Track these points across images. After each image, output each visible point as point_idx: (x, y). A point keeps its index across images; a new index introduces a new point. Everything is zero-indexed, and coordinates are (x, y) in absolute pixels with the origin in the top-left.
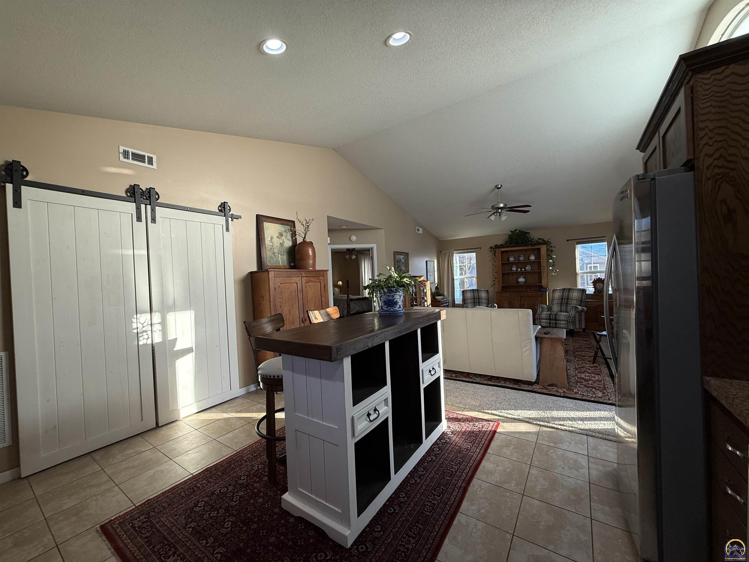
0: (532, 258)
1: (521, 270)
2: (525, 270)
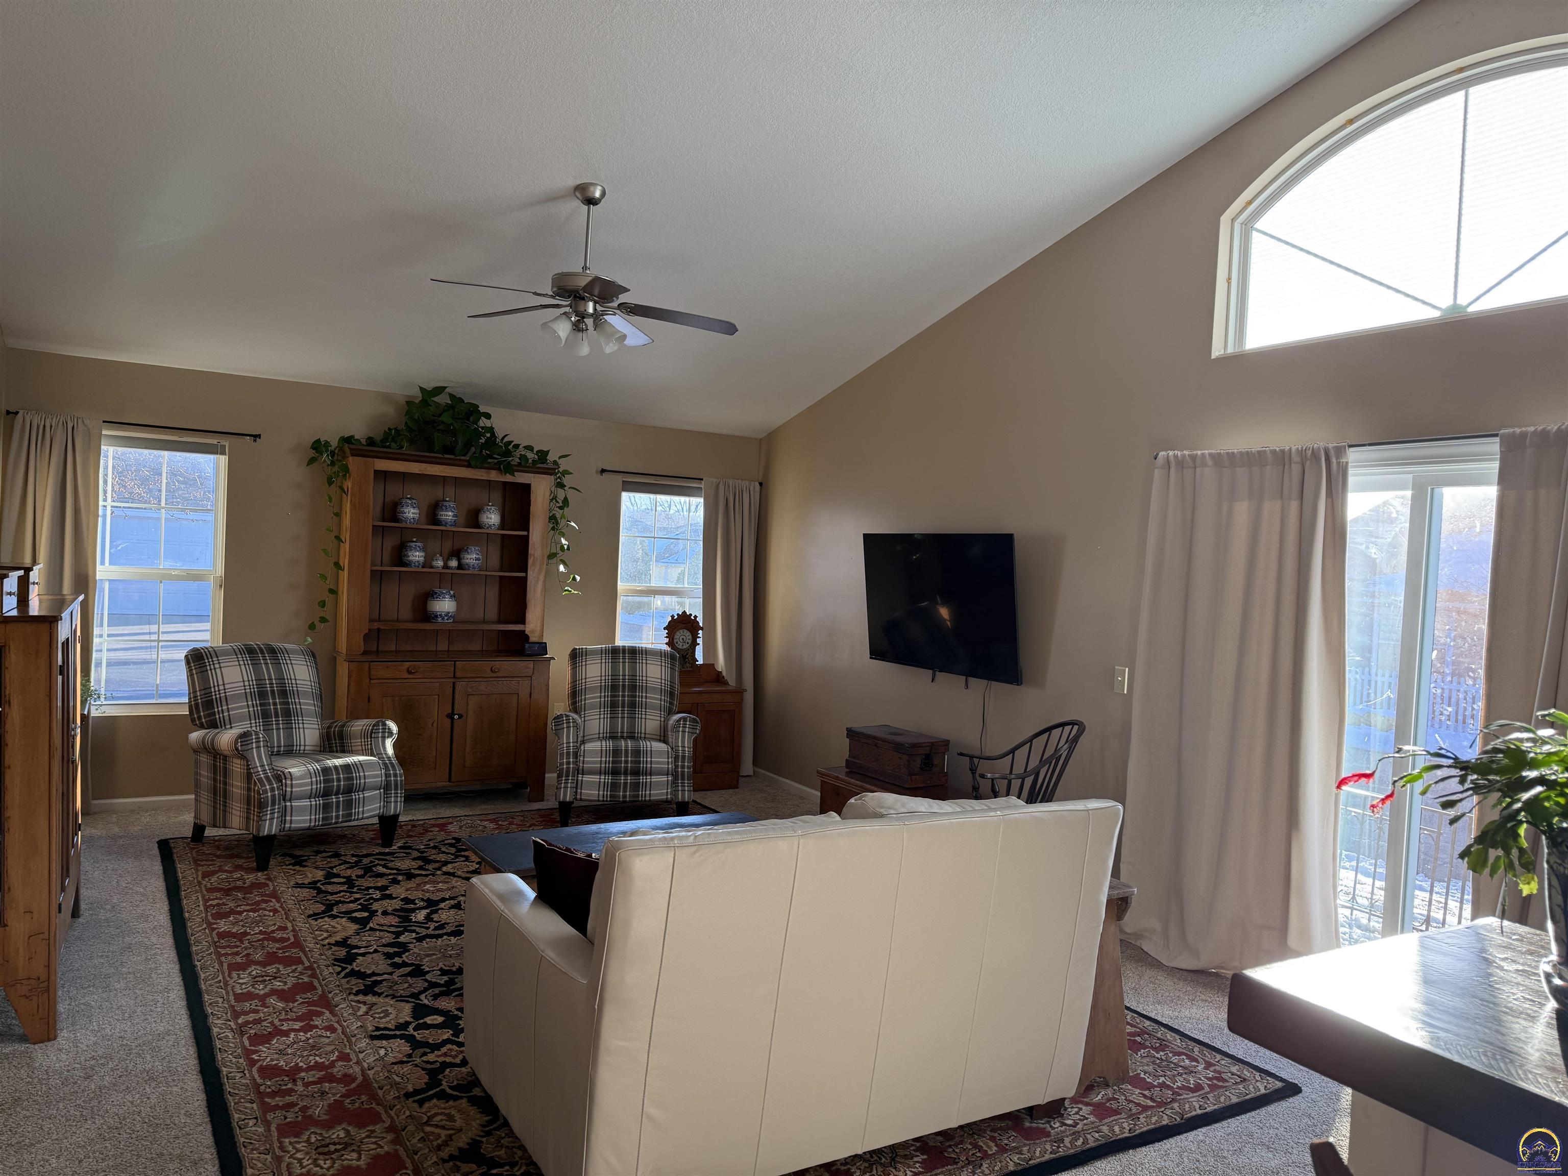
0: (492, 518)
1: (446, 566)
2: (460, 567)
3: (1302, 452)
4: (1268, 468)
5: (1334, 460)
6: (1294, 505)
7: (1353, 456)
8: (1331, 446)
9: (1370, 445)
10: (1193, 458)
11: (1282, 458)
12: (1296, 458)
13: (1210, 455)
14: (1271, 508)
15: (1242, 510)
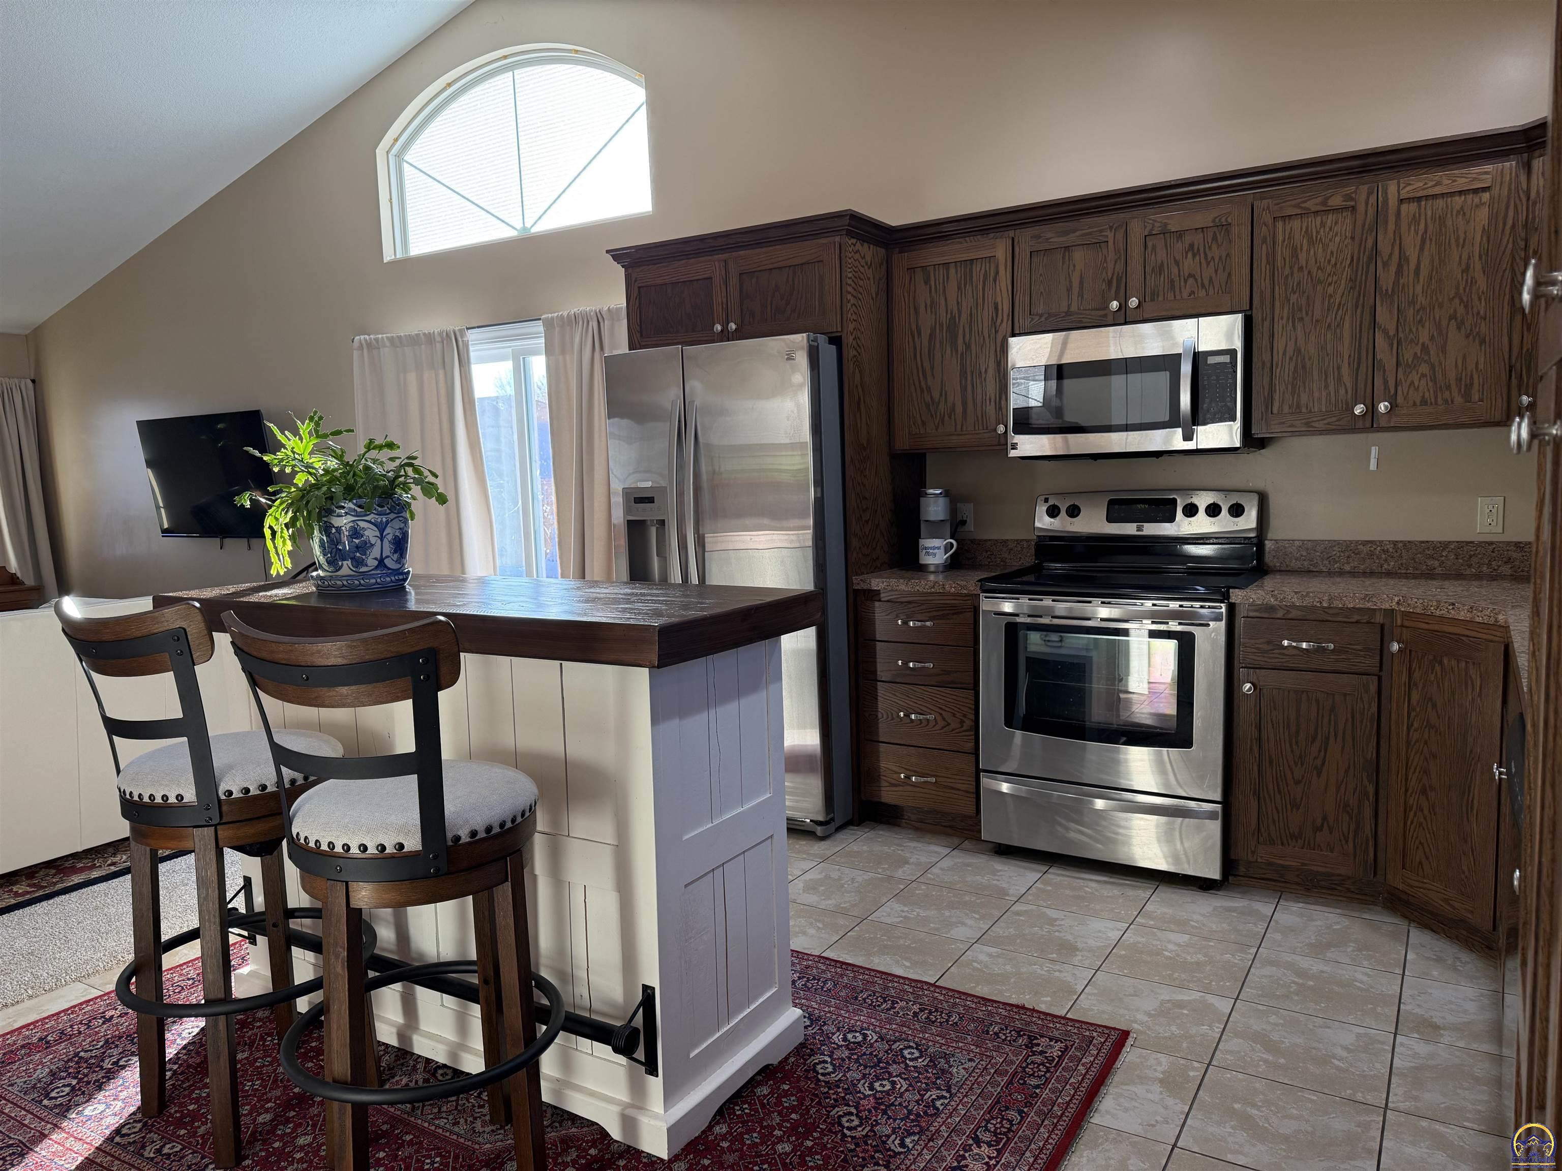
3: (440, 334)
4: (423, 346)
5: (460, 339)
6: (441, 372)
7: (472, 336)
8: (457, 329)
9: (478, 327)
10: (377, 340)
11: (430, 338)
12: (438, 339)
13: (387, 337)
14: (428, 375)
15: (412, 377)
